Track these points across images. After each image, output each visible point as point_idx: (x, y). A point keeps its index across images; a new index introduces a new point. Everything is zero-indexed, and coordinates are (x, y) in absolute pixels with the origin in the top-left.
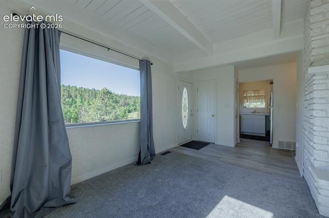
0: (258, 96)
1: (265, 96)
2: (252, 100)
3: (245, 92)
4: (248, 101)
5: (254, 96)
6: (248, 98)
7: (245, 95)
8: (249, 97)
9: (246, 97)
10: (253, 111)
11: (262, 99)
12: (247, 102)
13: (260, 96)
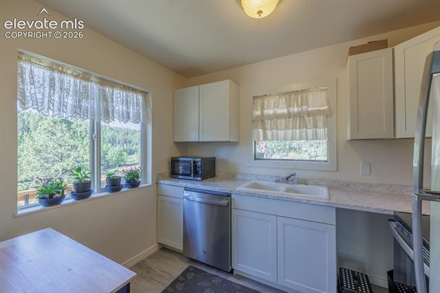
0: (300, 115)
1: (327, 114)
2: (281, 133)
3: (260, 101)
4: (269, 133)
5: (289, 115)
6: (268, 123)
7: (258, 113)
8: (271, 117)
9: (262, 120)
10: (285, 174)
11: (316, 126)
12: (265, 138)
13: (309, 114)
